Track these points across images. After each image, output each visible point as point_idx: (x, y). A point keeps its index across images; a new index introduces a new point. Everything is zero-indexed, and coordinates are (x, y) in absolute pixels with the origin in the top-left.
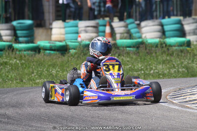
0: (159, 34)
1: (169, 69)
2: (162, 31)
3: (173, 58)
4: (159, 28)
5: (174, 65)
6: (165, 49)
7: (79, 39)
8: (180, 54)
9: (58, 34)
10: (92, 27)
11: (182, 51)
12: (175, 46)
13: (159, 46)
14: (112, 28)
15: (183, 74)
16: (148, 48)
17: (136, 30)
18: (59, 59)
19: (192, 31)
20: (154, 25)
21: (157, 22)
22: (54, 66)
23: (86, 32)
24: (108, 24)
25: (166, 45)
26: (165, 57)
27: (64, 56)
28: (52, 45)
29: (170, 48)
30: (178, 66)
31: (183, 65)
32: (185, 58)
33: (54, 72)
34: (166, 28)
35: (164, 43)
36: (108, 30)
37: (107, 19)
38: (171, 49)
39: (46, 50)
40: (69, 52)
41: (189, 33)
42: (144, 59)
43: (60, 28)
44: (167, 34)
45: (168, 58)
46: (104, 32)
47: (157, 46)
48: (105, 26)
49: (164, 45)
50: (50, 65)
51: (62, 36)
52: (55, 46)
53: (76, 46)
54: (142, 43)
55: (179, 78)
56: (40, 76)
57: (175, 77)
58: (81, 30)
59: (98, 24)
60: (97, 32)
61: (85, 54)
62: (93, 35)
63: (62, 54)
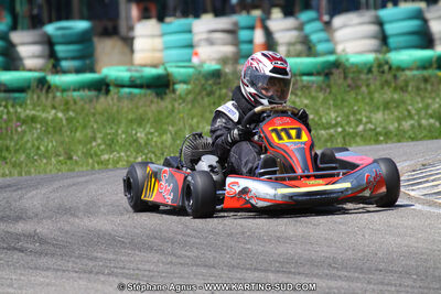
0: (374, 43)
1: (399, 120)
2: (380, 36)
3: (407, 97)
4: (373, 29)
5: (409, 112)
6: (389, 77)
7: (195, 60)
8: (422, 86)
9: (148, 51)
11: (426, 80)
12: (410, 69)
13: (375, 70)
14: (268, 33)
15: (430, 131)
16: (351, 75)
17: (322, 35)
18: (152, 105)
20: (361, 24)
21: (368, 15)
22: (140, 121)
23: (211, 43)
24: (258, 24)
25: (390, 68)
26: (388, 94)
27: (162, 99)
28: (136, 74)
29: (399, 74)
30: (418, 112)
31: (430, 111)
32: (433, 95)
33: (141, 135)
34: (390, 29)
35: (387, 63)
36: (259, 37)
37: (257, 13)
38: (402, 76)
39: (123, 86)
40: (174, 91)
42: (343, 101)
43: (153, 36)
44: (392, 41)
45: (396, 96)
46: (251, 42)
47: (370, 71)
48: (252, 28)
49: (386, 68)
50: (131, 121)
51: (158, 55)
52: (142, 77)
53: (189, 76)
54: (337, 65)
55: (421, 139)
56: (110, 146)
57: (413, 139)
58: (201, 40)
59: (236, 24)
60: (236, 43)
61: (210, 94)
62: (229, 50)
63: (158, 95)
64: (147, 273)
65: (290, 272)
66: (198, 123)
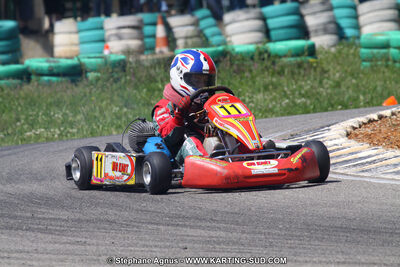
0: (258, 36)
2: (264, 29)
3: (283, 80)
4: (258, 23)
5: (285, 92)
6: (269, 64)
7: (106, 52)
8: (296, 71)
9: (66, 45)
10: (129, 27)
11: (300, 65)
12: (285, 56)
13: (256, 58)
14: (169, 29)
16: (236, 62)
17: (215, 29)
18: (68, 91)
19: (321, 27)
20: (247, 19)
21: (254, 12)
22: (58, 104)
23: (120, 37)
24: (159, 21)
25: (269, 56)
26: (268, 78)
27: (76, 85)
28: (52, 64)
29: (277, 60)
30: (293, 92)
31: (303, 92)
32: (306, 78)
33: (58, 116)
34: (272, 23)
35: (266, 51)
36: (160, 31)
38: (279, 62)
39: (43, 75)
40: (87, 78)
41: (316, 31)
43: (70, 33)
44: (273, 34)
45: (274, 80)
46: (154, 36)
47: (252, 58)
48: (154, 24)
49: (266, 56)
50: (51, 104)
51: (75, 48)
52: (59, 67)
53: (100, 66)
54: (225, 53)
58: (112, 35)
59: (141, 21)
60: (142, 37)
61: (117, 80)
62: (134, 43)
63: (73, 81)
64: (58, 228)
65: (178, 225)
66: (107, 104)
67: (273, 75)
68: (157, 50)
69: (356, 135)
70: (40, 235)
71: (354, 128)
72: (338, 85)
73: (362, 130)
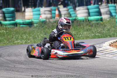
3: (93, 28)
4: (86, 11)
5: (93, 32)
7: (40, 18)
9: (29, 16)
10: (48, 11)
11: (98, 24)
12: (94, 21)
13: (85, 21)
14: (59, 12)
16: (78, 22)
17: (73, 12)
18: (28, 29)
19: (105, 12)
20: (83, 9)
21: (85, 7)
22: (25, 33)
23: (45, 14)
26: (88, 27)
27: (31, 28)
28: (24, 21)
30: (95, 32)
32: (99, 28)
33: (25, 37)
34: (90, 11)
36: (57, 12)
38: (92, 23)
39: (21, 24)
40: (34, 26)
41: (104, 14)
42: (76, 29)
43: (30, 12)
44: (91, 14)
45: (90, 28)
46: (55, 14)
47: (83, 21)
48: (55, 10)
52: (26, 22)
53: (38, 22)
54: (75, 20)
58: (42, 13)
59: (51, 9)
60: (51, 14)
61: (43, 27)
62: (49, 16)
65: (57, 71)
66: (40, 34)
67: (90, 26)
68: (56, 18)
69: (112, 45)
70: (16, 72)
71: (112, 43)
72: (109, 30)
73: (114, 44)
